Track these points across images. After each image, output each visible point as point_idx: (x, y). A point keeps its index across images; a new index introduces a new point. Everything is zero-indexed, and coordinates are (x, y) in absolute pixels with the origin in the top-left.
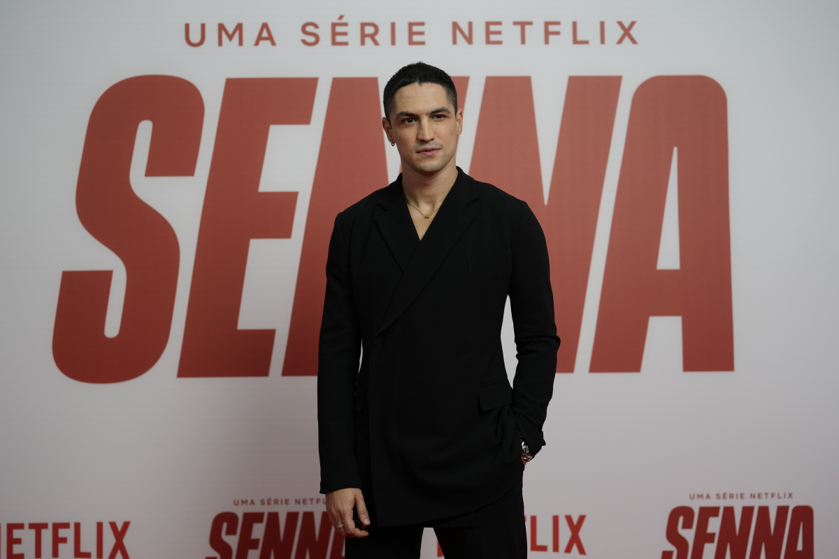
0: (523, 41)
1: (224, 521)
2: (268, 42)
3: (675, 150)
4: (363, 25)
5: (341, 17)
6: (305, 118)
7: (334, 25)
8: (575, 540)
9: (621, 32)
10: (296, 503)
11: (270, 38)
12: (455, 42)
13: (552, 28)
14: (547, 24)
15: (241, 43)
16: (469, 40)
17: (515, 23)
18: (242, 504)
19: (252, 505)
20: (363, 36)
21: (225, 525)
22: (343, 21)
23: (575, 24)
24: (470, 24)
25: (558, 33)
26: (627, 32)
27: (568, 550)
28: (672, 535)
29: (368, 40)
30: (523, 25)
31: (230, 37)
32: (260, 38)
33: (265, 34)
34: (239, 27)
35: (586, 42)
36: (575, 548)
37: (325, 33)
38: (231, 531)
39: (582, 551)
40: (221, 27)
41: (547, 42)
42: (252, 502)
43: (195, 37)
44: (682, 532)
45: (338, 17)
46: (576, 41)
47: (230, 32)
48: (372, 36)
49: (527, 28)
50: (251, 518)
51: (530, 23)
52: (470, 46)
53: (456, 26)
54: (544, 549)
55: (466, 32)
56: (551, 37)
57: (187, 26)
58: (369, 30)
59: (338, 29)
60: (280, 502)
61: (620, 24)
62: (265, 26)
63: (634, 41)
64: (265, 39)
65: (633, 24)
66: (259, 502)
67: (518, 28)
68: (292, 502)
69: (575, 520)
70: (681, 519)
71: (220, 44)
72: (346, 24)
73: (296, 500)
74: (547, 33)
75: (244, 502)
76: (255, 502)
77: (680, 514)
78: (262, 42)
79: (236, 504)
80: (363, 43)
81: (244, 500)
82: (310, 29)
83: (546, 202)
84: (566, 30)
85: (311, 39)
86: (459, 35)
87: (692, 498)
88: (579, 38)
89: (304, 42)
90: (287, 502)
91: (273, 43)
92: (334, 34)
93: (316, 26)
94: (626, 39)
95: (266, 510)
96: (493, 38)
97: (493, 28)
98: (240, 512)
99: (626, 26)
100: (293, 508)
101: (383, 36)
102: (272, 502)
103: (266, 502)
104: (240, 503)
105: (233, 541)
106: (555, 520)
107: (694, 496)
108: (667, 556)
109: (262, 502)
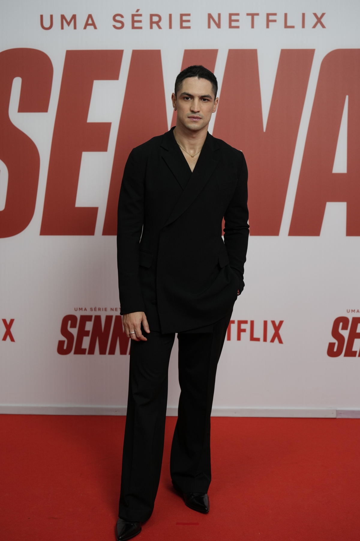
0: (253, 26)
1: (69, 320)
2: (92, 27)
3: (347, 97)
4: (152, 16)
5: (138, 11)
6: (115, 76)
7: (133, 16)
8: (277, 335)
9: (315, 20)
10: (111, 310)
11: (93, 24)
12: (209, 27)
13: (271, 18)
14: (268, 15)
15: (75, 28)
16: (218, 25)
17: (248, 14)
18: (79, 310)
19: (85, 311)
20: (152, 23)
21: (70, 322)
22: (139, 13)
23: (286, 15)
24: (219, 15)
25: (275, 21)
26: (319, 20)
28: (335, 333)
29: (155, 26)
30: (253, 15)
31: (69, 24)
32: (87, 24)
33: (90, 22)
34: (74, 17)
35: (293, 27)
36: (276, 340)
37: (127, 21)
38: (73, 326)
39: (281, 341)
40: (63, 17)
41: (268, 27)
42: (85, 309)
43: (47, 24)
44: (341, 332)
45: (136, 10)
46: (286, 26)
47: (69, 20)
48: (157, 23)
49: (255, 17)
50: (85, 319)
51: (258, 14)
52: (219, 29)
53: (210, 16)
54: (258, 340)
55: (217, 20)
56: (270, 23)
57: (42, 16)
58: (155, 19)
59: (136, 18)
60: (101, 310)
61: (315, 15)
62: (90, 16)
63: (323, 26)
64: (90, 25)
65: (323, 15)
66: (90, 310)
67: (250, 17)
68: (109, 309)
69: (277, 324)
70: (341, 324)
71: (62, 28)
72: (141, 15)
73: (111, 309)
74: (268, 21)
75: (81, 309)
77: (341, 321)
78: (88, 27)
79: (76, 310)
80: (151, 27)
81: (81, 308)
82: (118, 18)
83: (264, 130)
84: (280, 19)
85: (119, 25)
86: (212, 23)
87: (348, 312)
88: (289, 24)
89: (114, 26)
90: (106, 309)
91: (95, 28)
92: (133, 21)
93: (122, 17)
94: (319, 25)
95: (94, 314)
96: (234, 24)
97: (234, 18)
98: (78, 314)
99: (319, 16)
100: (109, 313)
101: (164, 23)
102: (97, 309)
103: (93, 309)
104: (78, 309)
105: (74, 331)
106: (265, 323)
107: (349, 310)
108: (331, 345)
109: (91, 309)
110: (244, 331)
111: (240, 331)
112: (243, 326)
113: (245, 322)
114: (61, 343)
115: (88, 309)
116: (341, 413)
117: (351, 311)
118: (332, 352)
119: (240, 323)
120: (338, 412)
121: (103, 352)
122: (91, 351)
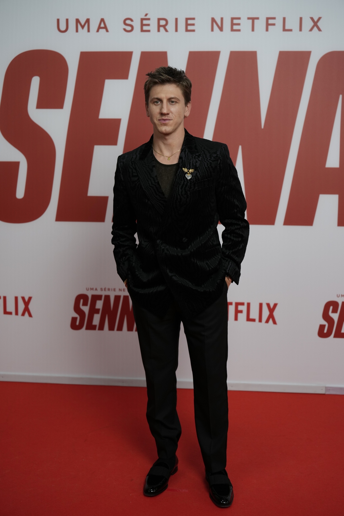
0: (253, 30)
1: (81, 298)
2: (104, 30)
3: (341, 96)
4: (159, 20)
5: (146, 15)
6: (125, 76)
7: (142, 20)
8: (271, 316)
9: (312, 24)
11: (105, 28)
12: (212, 30)
13: (270, 21)
14: (268, 19)
15: (89, 31)
16: (221, 29)
17: (249, 18)
19: (96, 291)
20: (159, 26)
21: (82, 301)
22: (147, 17)
23: (284, 19)
24: (222, 19)
25: (274, 25)
26: (316, 24)
27: (267, 321)
28: (326, 316)
29: (162, 29)
30: (253, 19)
31: (83, 27)
32: (99, 28)
33: (102, 25)
34: (88, 21)
35: (291, 30)
36: (271, 321)
37: (137, 25)
38: (85, 304)
39: (275, 322)
40: (78, 21)
41: (267, 30)
42: (96, 289)
43: (63, 27)
44: (331, 314)
45: (144, 14)
46: (284, 30)
47: (83, 23)
48: (164, 26)
49: (256, 21)
50: (96, 298)
51: (258, 18)
52: (222, 32)
53: (213, 20)
54: (254, 320)
55: (220, 24)
56: (270, 27)
57: (58, 20)
58: (163, 23)
59: (145, 22)
60: (111, 290)
61: (312, 19)
62: (102, 20)
63: (320, 30)
64: (102, 28)
65: (320, 19)
67: (251, 21)
68: (117, 290)
69: (272, 306)
70: (331, 308)
71: (77, 31)
72: (149, 19)
74: (268, 25)
76: (98, 289)
77: (331, 305)
78: (101, 30)
79: (87, 290)
80: (159, 31)
81: (92, 288)
82: (128, 22)
83: (263, 127)
84: (279, 22)
85: (129, 28)
86: (215, 26)
87: (338, 296)
88: (287, 28)
89: (125, 30)
90: (114, 290)
91: (107, 31)
92: (142, 25)
93: (132, 20)
94: (315, 28)
95: (104, 293)
96: (235, 27)
97: (235, 21)
98: (90, 294)
99: (316, 20)
100: (118, 293)
101: (171, 26)
102: (107, 289)
103: (103, 289)
104: (90, 289)
105: (86, 309)
106: (261, 305)
107: (339, 295)
108: (322, 327)
109: (101, 289)
110: (241, 312)
111: (237, 312)
112: (240, 308)
113: (242, 304)
114: (74, 320)
115: (99, 289)
116: (330, 390)
117: (340, 296)
118: (322, 333)
119: (237, 304)
120: (327, 388)
121: (111, 328)
122: (101, 328)
